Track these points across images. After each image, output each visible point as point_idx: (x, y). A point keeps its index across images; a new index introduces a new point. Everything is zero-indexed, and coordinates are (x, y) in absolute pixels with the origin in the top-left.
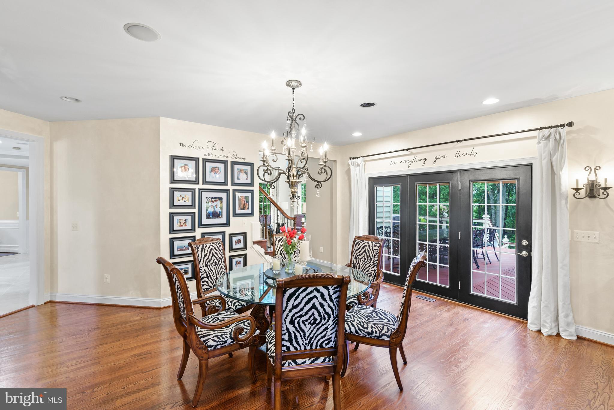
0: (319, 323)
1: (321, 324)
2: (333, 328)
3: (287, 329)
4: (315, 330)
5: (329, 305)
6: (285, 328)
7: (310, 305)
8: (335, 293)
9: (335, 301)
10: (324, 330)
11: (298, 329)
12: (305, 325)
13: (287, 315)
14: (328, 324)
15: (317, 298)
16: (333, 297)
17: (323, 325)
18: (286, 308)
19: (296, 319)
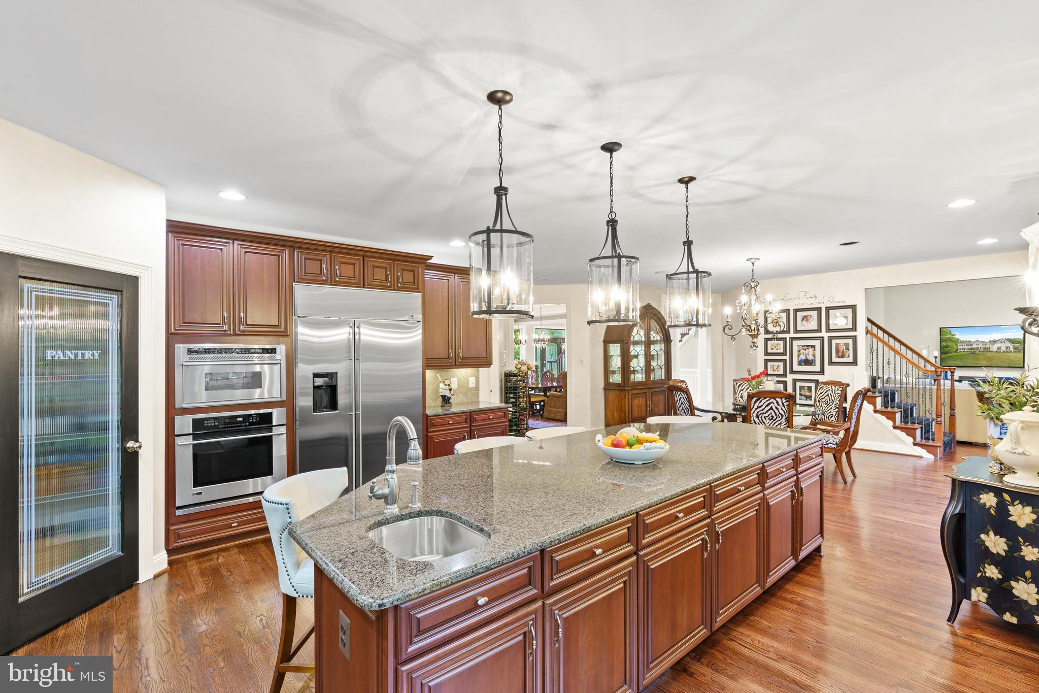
0: (775, 419)
1: (777, 420)
2: (785, 424)
3: (754, 420)
4: (773, 424)
5: (782, 409)
6: (752, 420)
7: (769, 407)
8: (786, 402)
9: (786, 407)
10: (779, 425)
11: (761, 421)
12: (766, 419)
13: (754, 412)
14: (781, 421)
15: (774, 403)
16: (785, 404)
17: (778, 421)
18: (753, 407)
19: (760, 415)
